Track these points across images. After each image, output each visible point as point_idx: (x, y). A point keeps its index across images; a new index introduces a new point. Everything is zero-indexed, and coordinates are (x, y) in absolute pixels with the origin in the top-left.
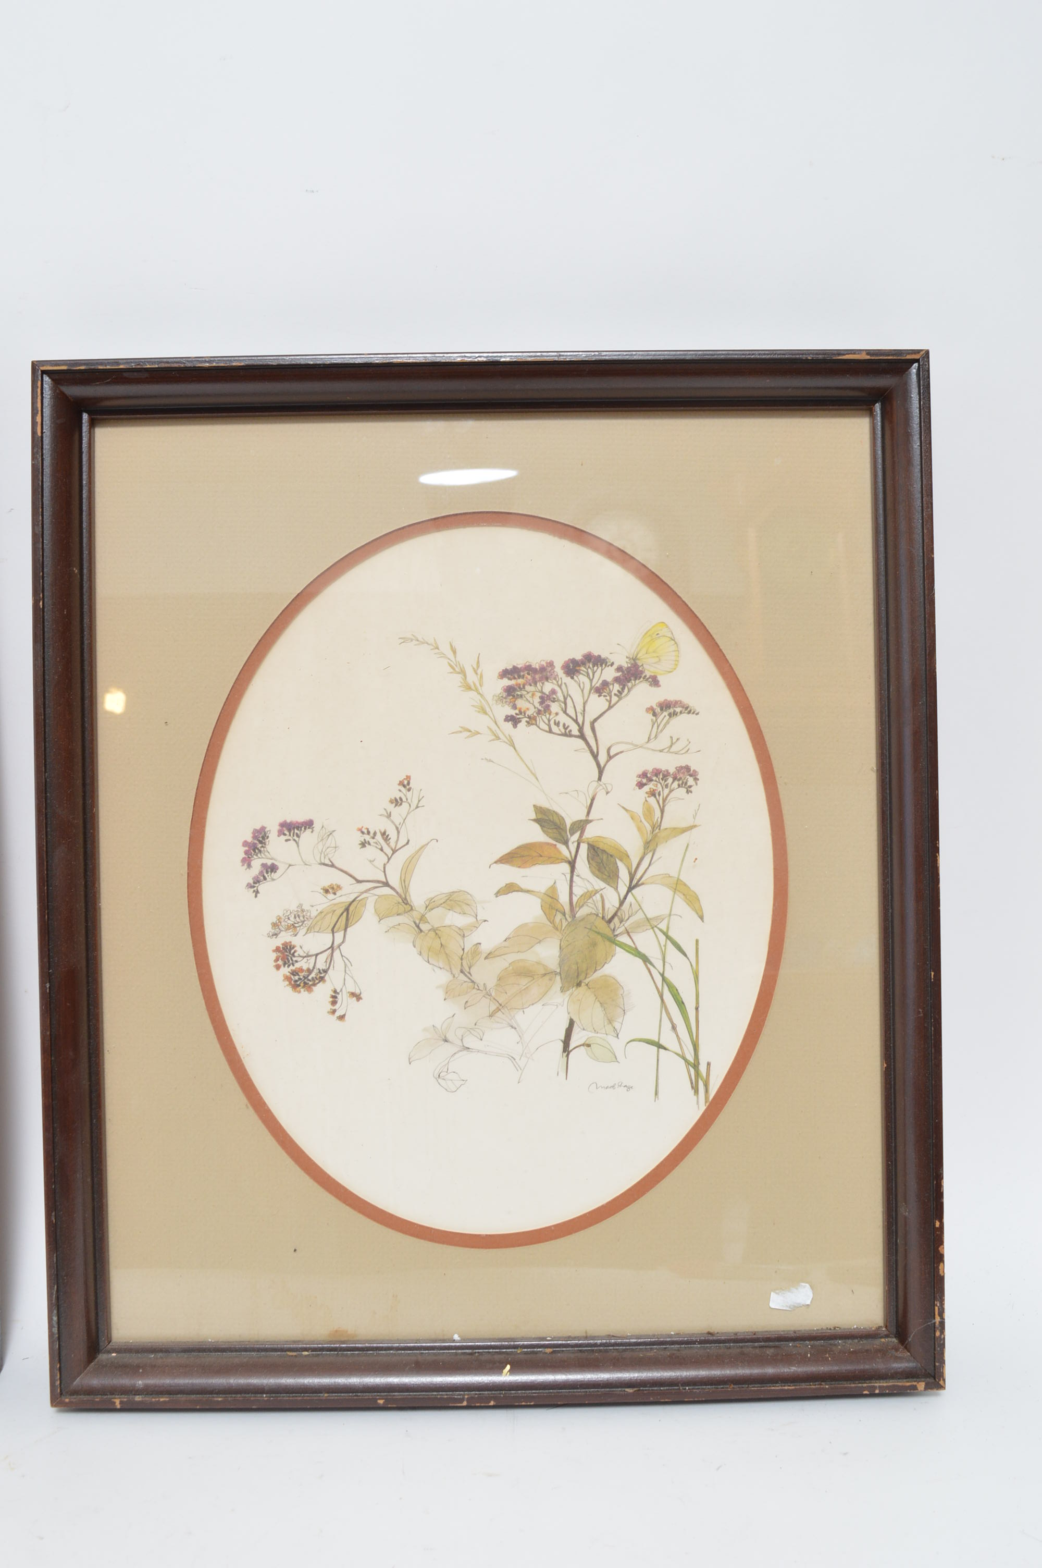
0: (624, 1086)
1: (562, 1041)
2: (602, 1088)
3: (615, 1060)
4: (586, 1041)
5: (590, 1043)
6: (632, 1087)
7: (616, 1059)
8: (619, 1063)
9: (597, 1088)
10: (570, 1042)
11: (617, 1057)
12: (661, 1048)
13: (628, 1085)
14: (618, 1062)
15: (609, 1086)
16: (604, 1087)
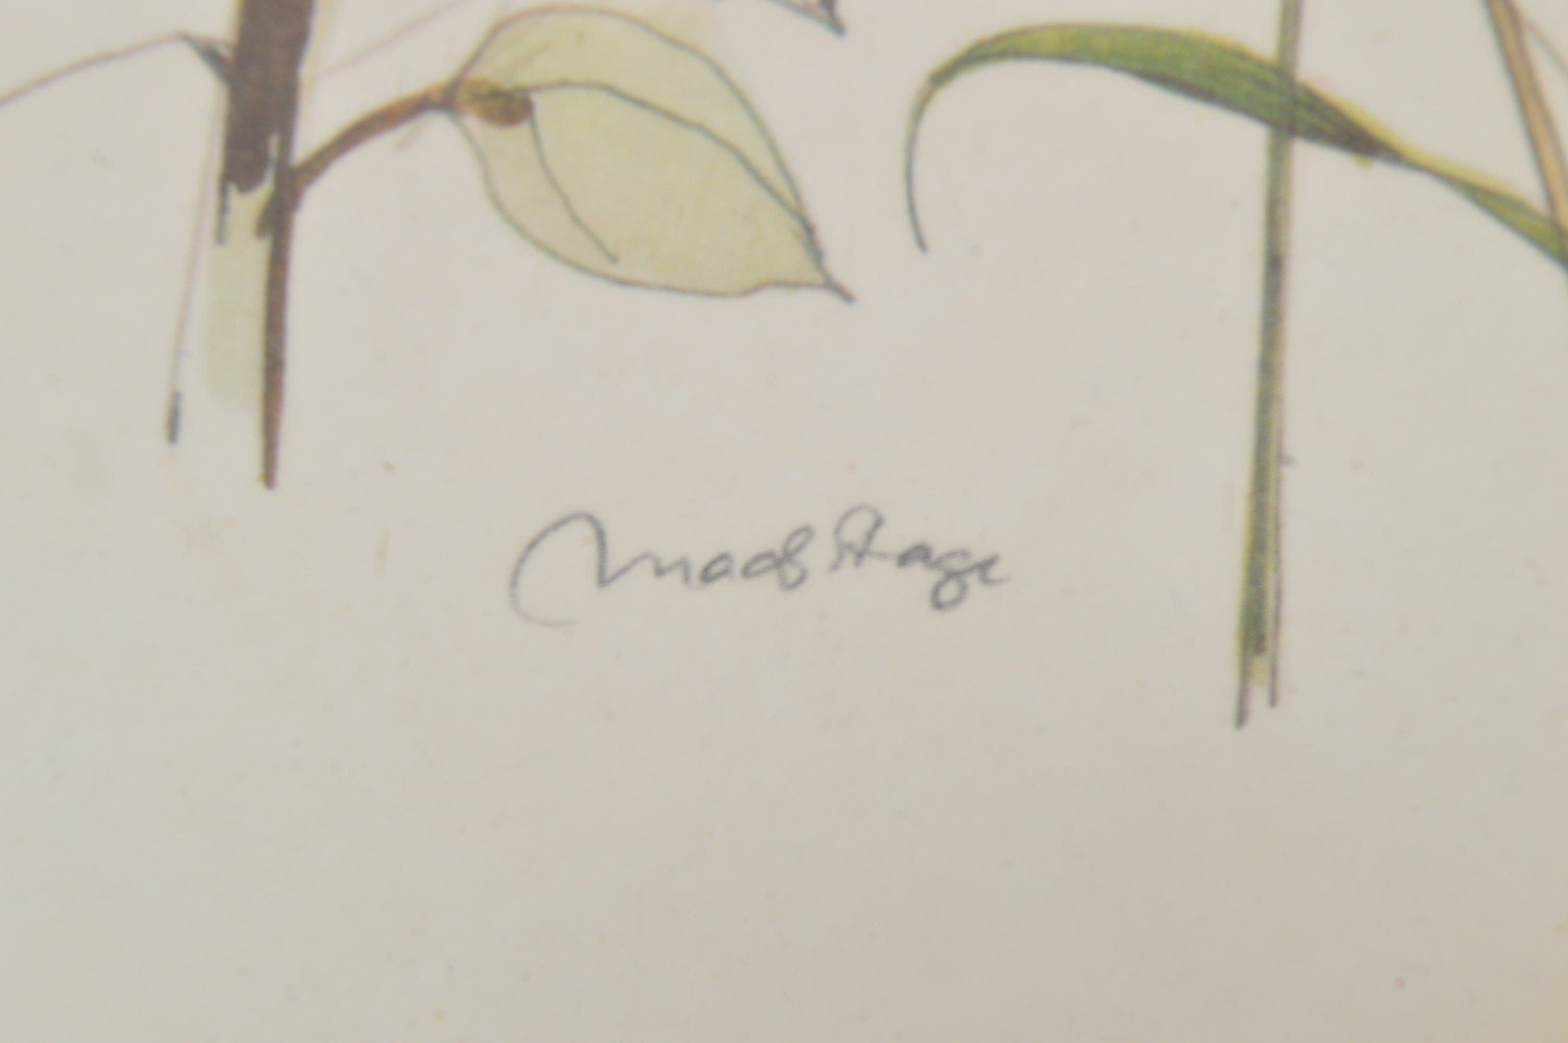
0: (904, 559)
1: (210, 54)
2: (660, 572)
3: (813, 276)
4: (474, 59)
5: (525, 77)
6: (985, 566)
7: (816, 252)
8: (846, 296)
9: (603, 580)
10: (307, 71)
11: (828, 237)
12: (1316, 135)
13: (938, 550)
14: (833, 287)
15: (740, 559)
16: (683, 565)
